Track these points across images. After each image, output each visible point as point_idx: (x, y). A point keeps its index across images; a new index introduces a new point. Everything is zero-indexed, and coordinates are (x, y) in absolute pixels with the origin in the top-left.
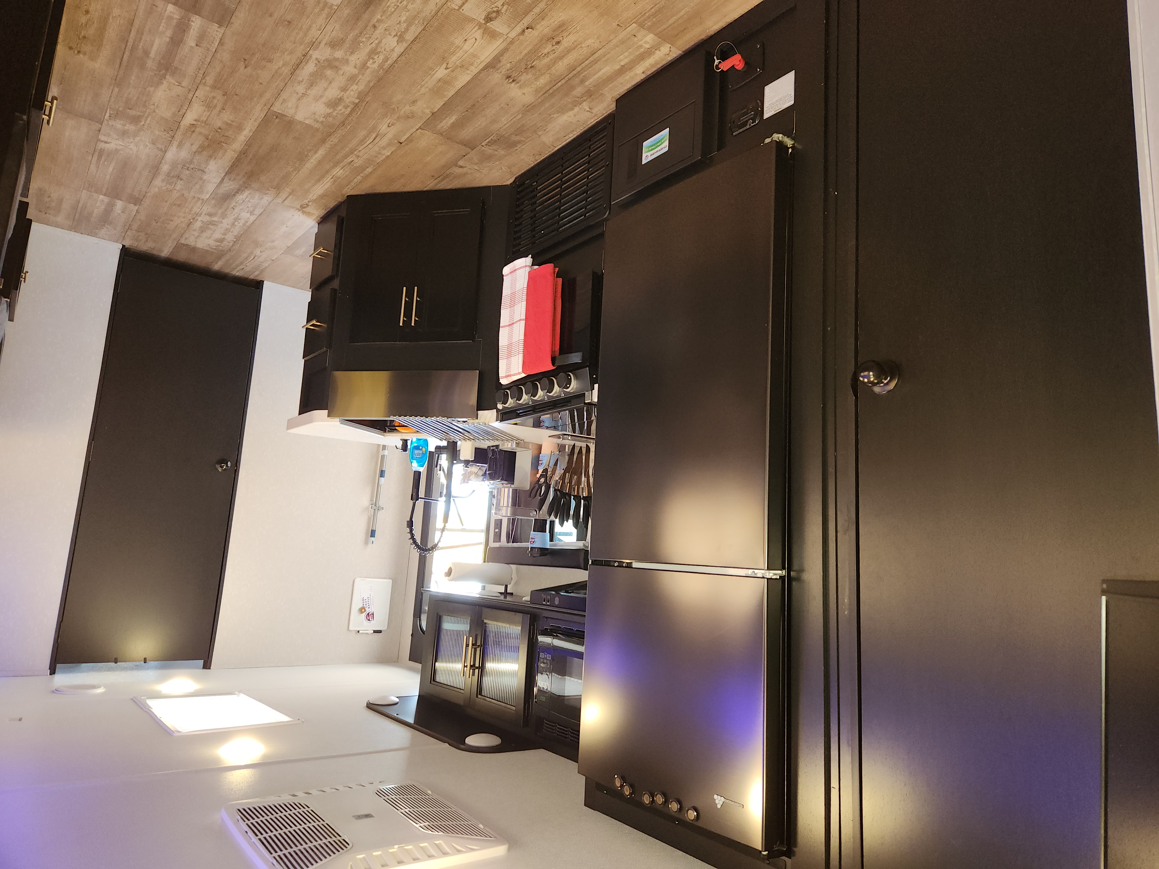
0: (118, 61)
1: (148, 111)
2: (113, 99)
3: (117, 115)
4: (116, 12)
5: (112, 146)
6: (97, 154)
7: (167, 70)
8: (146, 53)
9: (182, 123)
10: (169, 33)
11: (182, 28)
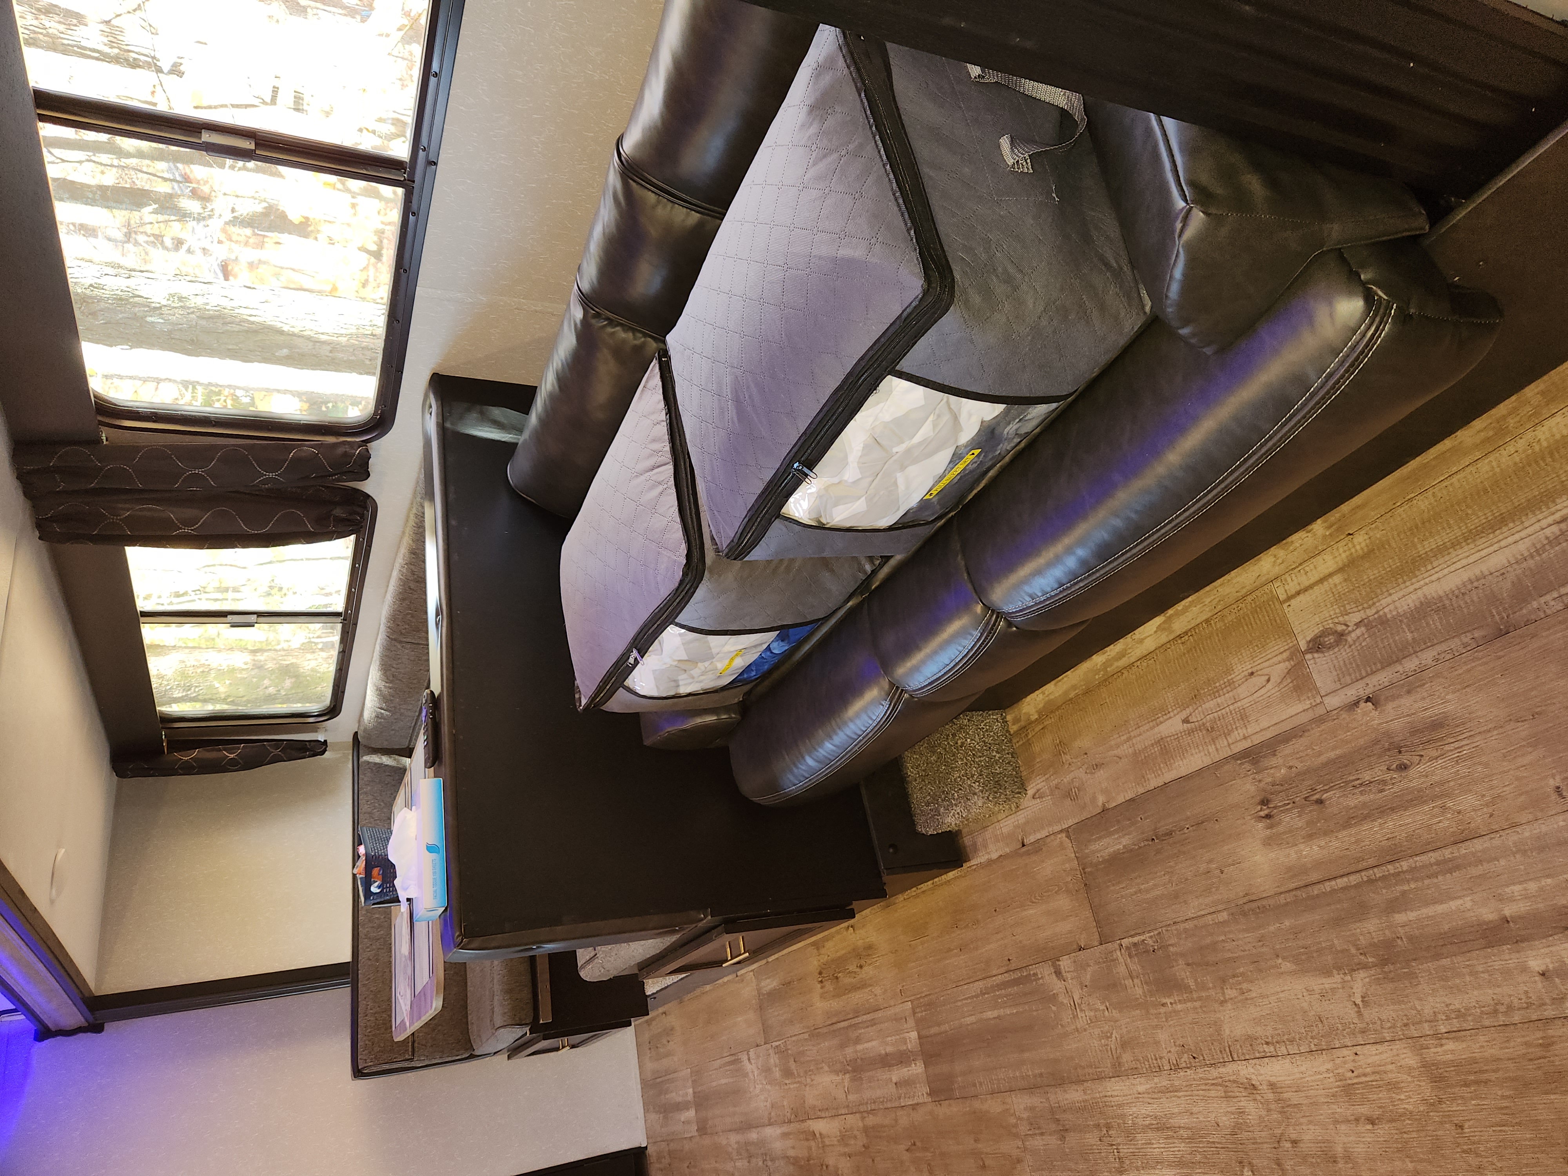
0: (834, 1020)
1: (803, 1079)
2: (794, 1038)
3: (781, 1052)
4: (878, 990)
5: (748, 1067)
6: (733, 1058)
7: (854, 1071)
8: (858, 1041)
9: (810, 1122)
10: (889, 1049)
11: (902, 1058)
